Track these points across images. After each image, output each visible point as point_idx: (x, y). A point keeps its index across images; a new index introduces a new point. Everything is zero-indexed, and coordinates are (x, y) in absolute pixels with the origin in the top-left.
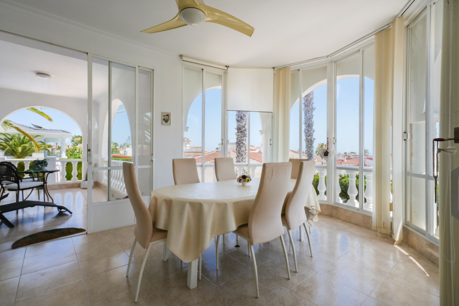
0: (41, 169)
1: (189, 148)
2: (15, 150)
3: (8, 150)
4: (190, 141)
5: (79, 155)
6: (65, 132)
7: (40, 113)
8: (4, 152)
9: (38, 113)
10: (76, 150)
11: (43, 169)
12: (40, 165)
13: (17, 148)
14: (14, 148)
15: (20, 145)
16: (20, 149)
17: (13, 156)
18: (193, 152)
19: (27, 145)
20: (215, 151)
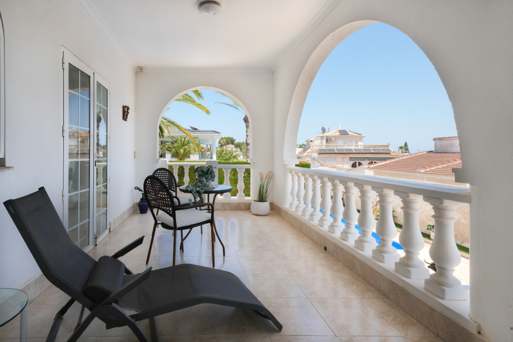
0: (205, 186)
1: (361, 148)
2: (178, 152)
3: (174, 152)
4: (364, 137)
5: (226, 156)
6: (216, 132)
7: (198, 105)
8: (171, 154)
9: (196, 105)
10: (223, 151)
11: (209, 185)
12: (204, 179)
13: (179, 150)
14: (177, 150)
15: (182, 147)
16: (182, 151)
17: (177, 158)
18: (370, 153)
19: (186, 147)
20: (424, 152)
